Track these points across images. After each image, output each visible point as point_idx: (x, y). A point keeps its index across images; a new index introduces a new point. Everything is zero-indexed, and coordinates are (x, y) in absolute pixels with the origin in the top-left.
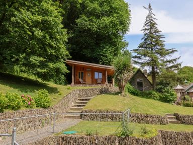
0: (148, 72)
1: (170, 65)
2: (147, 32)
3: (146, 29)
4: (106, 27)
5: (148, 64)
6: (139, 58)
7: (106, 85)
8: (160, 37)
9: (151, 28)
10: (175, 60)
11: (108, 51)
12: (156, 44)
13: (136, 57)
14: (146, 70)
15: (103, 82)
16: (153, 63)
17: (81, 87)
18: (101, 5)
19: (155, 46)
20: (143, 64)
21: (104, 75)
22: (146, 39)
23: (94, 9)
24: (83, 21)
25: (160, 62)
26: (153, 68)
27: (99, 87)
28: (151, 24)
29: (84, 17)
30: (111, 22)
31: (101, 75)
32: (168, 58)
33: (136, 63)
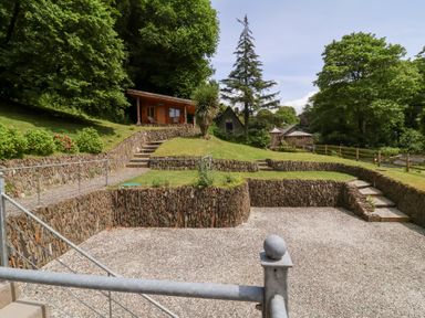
0: (240, 110)
1: (266, 102)
2: (241, 56)
3: (239, 52)
4: (184, 42)
5: (241, 100)
6: (230, 91)
7: (184, 126)
8: (256, 63)
9: (247, 51)
10: (273, 95)
11: (187, 79)
12: (252, 73)
13: (225, 90)
14: (237, 109)
15: (181, 121)
16: (247, 99)
17: (150, 128)
18: (177, 7)
19: (249, 76)
20: (234, 101)
21: (182, 112)
22: (239, 67)
23: (167, 14)
24: (149, 31)
25: (255, 97)
26: (246, 106)
27: (175, 128)
28: (247, 45)
29: (151, 25)
30: (191, 36)
31: (178, 112)
32: (265, 92)
33: (225, 97)
